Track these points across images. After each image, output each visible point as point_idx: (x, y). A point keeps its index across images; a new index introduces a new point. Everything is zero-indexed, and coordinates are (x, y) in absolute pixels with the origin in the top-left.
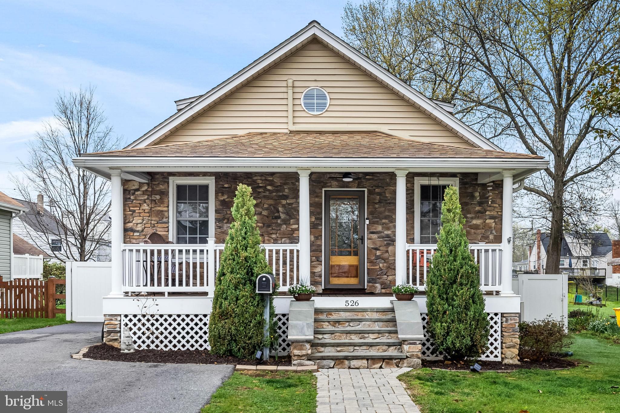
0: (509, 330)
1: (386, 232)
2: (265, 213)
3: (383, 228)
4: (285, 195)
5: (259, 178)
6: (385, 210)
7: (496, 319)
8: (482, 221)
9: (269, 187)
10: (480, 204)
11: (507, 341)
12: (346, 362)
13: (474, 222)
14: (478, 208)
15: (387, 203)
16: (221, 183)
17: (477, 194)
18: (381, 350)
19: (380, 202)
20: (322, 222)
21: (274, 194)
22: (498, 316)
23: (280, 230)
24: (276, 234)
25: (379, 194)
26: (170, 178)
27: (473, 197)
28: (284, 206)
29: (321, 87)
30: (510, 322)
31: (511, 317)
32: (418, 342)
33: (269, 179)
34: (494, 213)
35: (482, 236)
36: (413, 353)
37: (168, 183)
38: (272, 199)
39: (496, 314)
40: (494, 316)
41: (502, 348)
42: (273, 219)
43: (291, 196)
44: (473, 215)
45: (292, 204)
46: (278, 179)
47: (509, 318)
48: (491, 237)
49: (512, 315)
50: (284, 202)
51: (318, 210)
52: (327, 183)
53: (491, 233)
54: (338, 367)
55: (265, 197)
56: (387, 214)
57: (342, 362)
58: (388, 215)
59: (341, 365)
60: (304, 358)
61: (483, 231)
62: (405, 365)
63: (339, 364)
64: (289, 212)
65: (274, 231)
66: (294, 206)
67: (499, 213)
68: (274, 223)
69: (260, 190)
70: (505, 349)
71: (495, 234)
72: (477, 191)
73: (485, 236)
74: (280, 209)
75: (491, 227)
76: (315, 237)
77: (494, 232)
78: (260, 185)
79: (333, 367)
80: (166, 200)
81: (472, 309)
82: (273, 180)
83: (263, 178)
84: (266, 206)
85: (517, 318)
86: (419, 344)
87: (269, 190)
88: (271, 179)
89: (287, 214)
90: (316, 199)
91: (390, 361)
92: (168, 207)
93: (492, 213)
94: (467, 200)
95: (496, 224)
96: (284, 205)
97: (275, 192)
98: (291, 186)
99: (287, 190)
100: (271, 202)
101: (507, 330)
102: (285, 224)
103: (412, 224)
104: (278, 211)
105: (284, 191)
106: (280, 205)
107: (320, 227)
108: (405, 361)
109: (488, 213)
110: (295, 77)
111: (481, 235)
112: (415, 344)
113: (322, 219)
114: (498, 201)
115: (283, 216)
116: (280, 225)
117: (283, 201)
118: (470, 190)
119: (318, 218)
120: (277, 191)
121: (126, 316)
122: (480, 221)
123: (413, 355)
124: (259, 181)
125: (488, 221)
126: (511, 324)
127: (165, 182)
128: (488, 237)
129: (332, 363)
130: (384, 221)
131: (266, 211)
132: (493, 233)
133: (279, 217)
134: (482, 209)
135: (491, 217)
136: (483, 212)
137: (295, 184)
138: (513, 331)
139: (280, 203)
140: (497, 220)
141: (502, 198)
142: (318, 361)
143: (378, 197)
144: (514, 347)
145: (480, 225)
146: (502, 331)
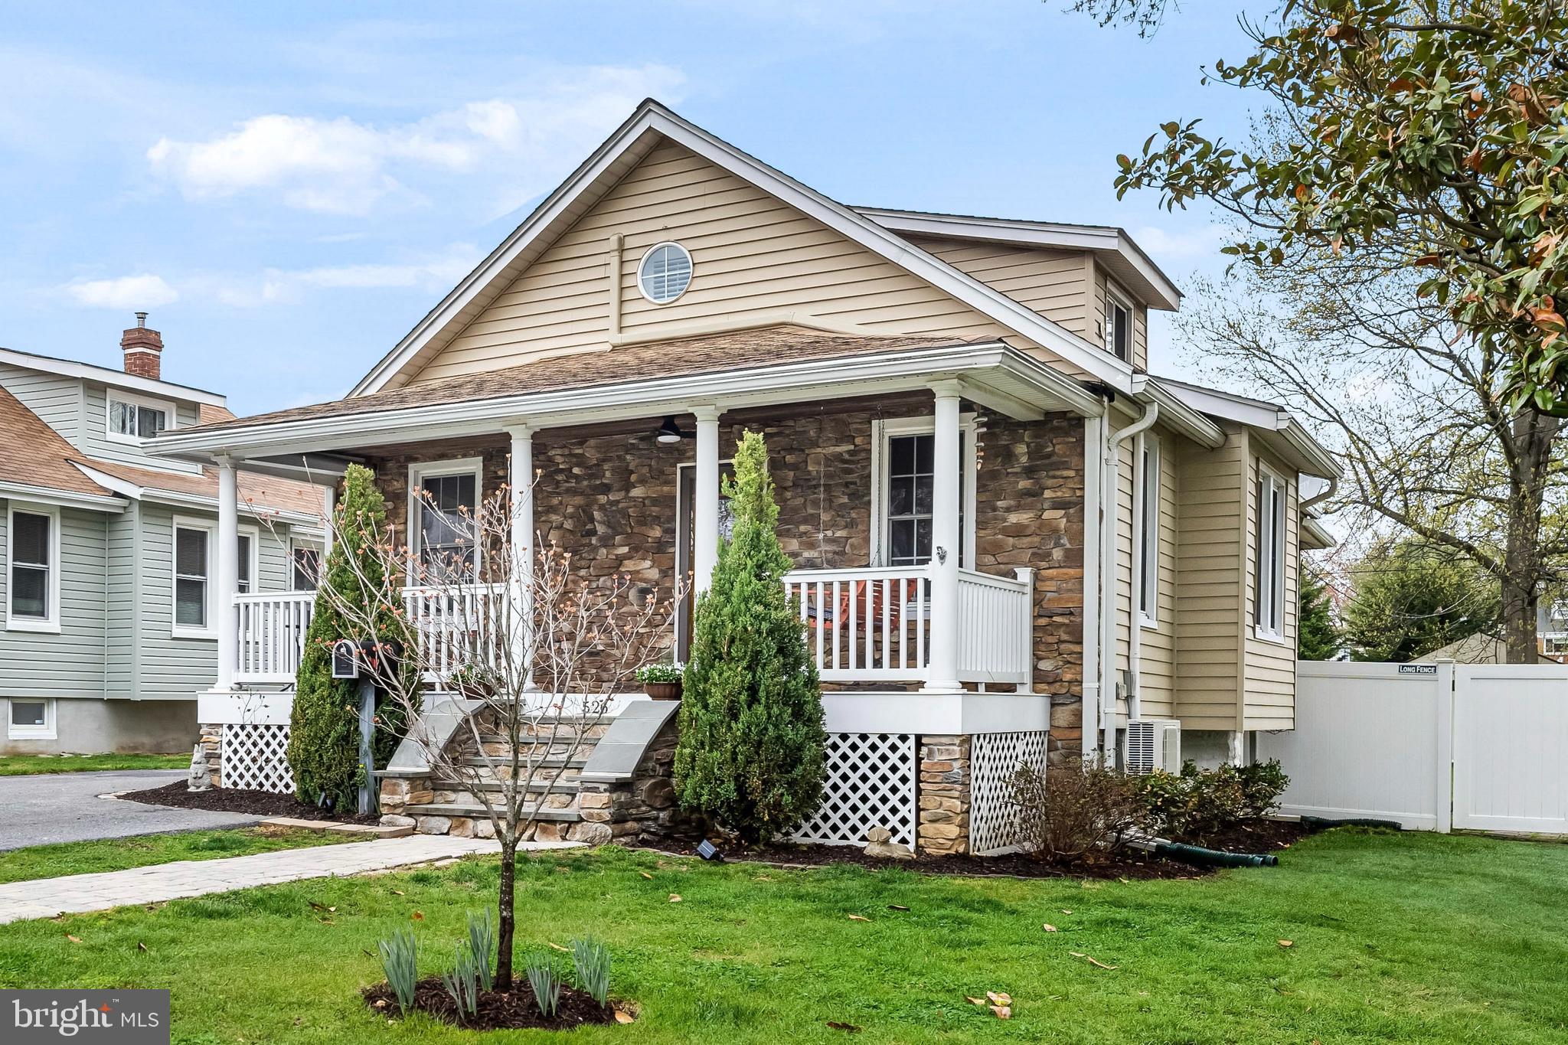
0: (935, 777)
1: (806, 554)
2: (568, 525)
3: (801, 543)
4: (605, 485)
5: (559, 451)
6: (804, 505)
7: (903, 748)
8: (1032, 515)
9: (576, 470)
10: (1029, 472)
11: (928, 805)
12: (470, 823)
13: (1013, 518)
14: (1023, 484)
15: (809, 487)
16: (492, 468)
17: (1021, 449)
18: (556, 804)
19: (795, 485)
20: (674, 537)
21: (585, 483)
22: (908, 743)
23: (594, 559)
24: (589, 567)
25: (794, 467)
26: (410, 466)
27: (1009, 456)
28: (602, 508)
29: (677, 241)
30: (938, 757)
31: (942, 744)
32: (603, 787)
33: (577, 451)
34: (1064, 494)
35: (1033, 554)
36: (592, 811)
37: (406, 476)
38: (582, 494)
39: (904, 738)
40: (899, 743)
41: (918, 823)
42: (582, 536)
43: (616, 486)
44: (1012, 503)
45: (618, 502)
46: (593, 451)
47: (936, 748)
48: (1057, 554)
49: (944, 740)
50: (603, 499)
51: (668, 512)
52: (685, 451)
53: (1057, 545)
54: (456, 832)
55: (568, 491)
56: (811, 511)
57: (463, 823)
58: (812, 515)
59: (460, 830)
60: (399, 810)
61: (1037, 539)
62: (578, 836)
63: (457, 827)
64: (612, 520)
65: (583, 563)
66: (621, 505)
67: (1078, 493)
68: (584, 545)
69: (560, 477)
70: (927, 825)
71: (1068, 546)
72: (1021, 441)
73: (1040, 551)
74: (597, 515)
75: (1056, 530)
76: (661, 571)
77: (1065, 541)
78: (561, 467)
79: (447, 834)
80: (403, 511)
81: (742, 717)
82: (583, 455)
83: (567, 452)
84: (570, 510)
85: (955, 748)
86: (605, 790)
87: (576, 477)
88: (580, 451)
89: (608, 524)
90: (666, 489)
91: (550, 826)
92: (406, 523)
93: (1059, 494)
94: (997, 465)
95: (1068, 521)
96: (603, 505)
97: (586, 479)
98: (617, 464)
99: (608, 474)
100: (579, 500)
101: (930, 777)
102: (605, 546)
103: (864, 531)
104: (592, 520)
105: (604, 476)
106: (596, 507)
107: (671, 550)
108: (579, 827)
109: (1047, 494)
110: (625, 230)
111: (1031, 551)
112: (595, 790)
113: (674, 531)
114: (1074, 461)
115: (601, 529)
116: (595, 549)
117: (601, 497)
118: (1004, 441)
119: (669, 528)
120: (591, 477)
121: (230, 727)
122: (1026, 516)
123: (591, 816)
124: (559, 459)
125: (1047, 515)
126: (941, 763)
127: (401, 474)
128: (1049, 554)
129: (445, 824)
130: (802, 528)
131: (570, 521)
132: (1063, 545)
133: (593, 532)
134: (1034, 484)
135: (1057, 505)
136: (1035, 493)
137: (625, 459)
138: (947, 780)
139: (596, 501)
140: (1072, 511)
141: (1082, 455)
142: (422, 818)
143: (792, 474)
144: (947, 819)
145: (1027, 526)
146: (918, 781)
